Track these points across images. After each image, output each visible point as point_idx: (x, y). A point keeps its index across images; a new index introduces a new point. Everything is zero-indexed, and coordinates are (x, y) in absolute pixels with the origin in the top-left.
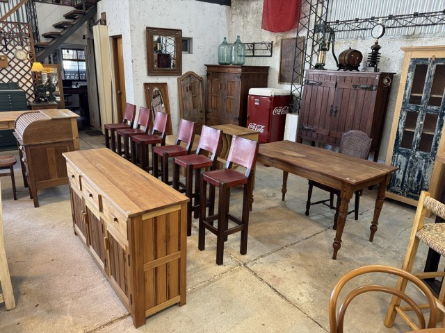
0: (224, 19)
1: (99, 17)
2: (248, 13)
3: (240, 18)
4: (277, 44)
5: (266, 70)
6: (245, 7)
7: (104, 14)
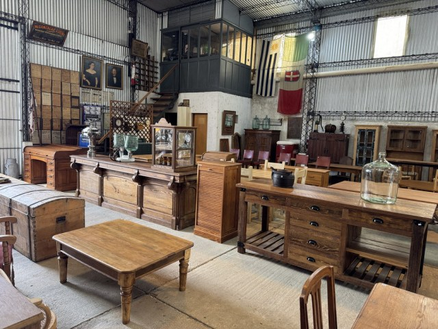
2: (265, 103)
3: (259, 105)
4: (285, 119)
5: (279, 132)
6: (263, 100)
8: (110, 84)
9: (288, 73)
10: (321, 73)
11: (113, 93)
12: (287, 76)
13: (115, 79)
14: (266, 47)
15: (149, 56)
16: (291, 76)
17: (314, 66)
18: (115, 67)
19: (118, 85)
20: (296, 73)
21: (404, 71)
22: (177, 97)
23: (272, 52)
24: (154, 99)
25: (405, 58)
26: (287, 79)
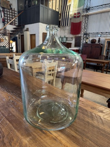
3: (63, 31)
4: (74, 37)
5: (71, 44)
6: (64, 28)
9: (75, 14)
12: (75, 15)
14: (66, 1)
17: (88, 9)
20: (79, 13)
23: (68, 4)
26: (75, 17)
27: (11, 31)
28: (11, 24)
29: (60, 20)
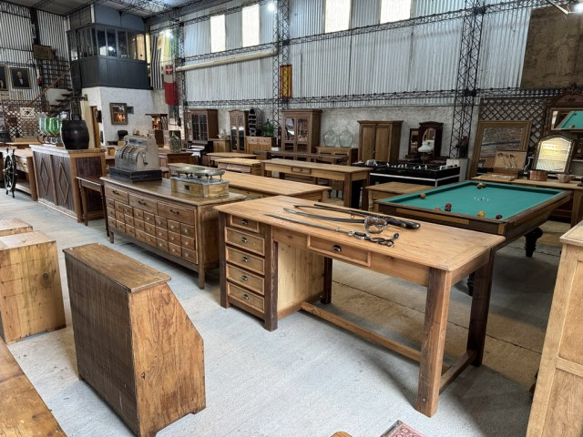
0: (150, 97)
1: (83, 96)
2: (160, 95)
7: (86, 95)
8: (16, 84)
9: (167, 67)
10: (187, 66)
11: (21, 93)
12: (167, 70)
13: (21, 80)
14: (155, 43)
15: (56, 58)
16: (169, 70)
17: (183, 60)
18: (20, 70)
19: (26, 85)
20: (171, 67)
21: (227, 64)
22: (81, 92)
23: (159, 48)
24: (64, 95)
25: (227, 52)
26: (167, 73)
27: (58, 101)
28: (57, 86)
29: (150, 75)
